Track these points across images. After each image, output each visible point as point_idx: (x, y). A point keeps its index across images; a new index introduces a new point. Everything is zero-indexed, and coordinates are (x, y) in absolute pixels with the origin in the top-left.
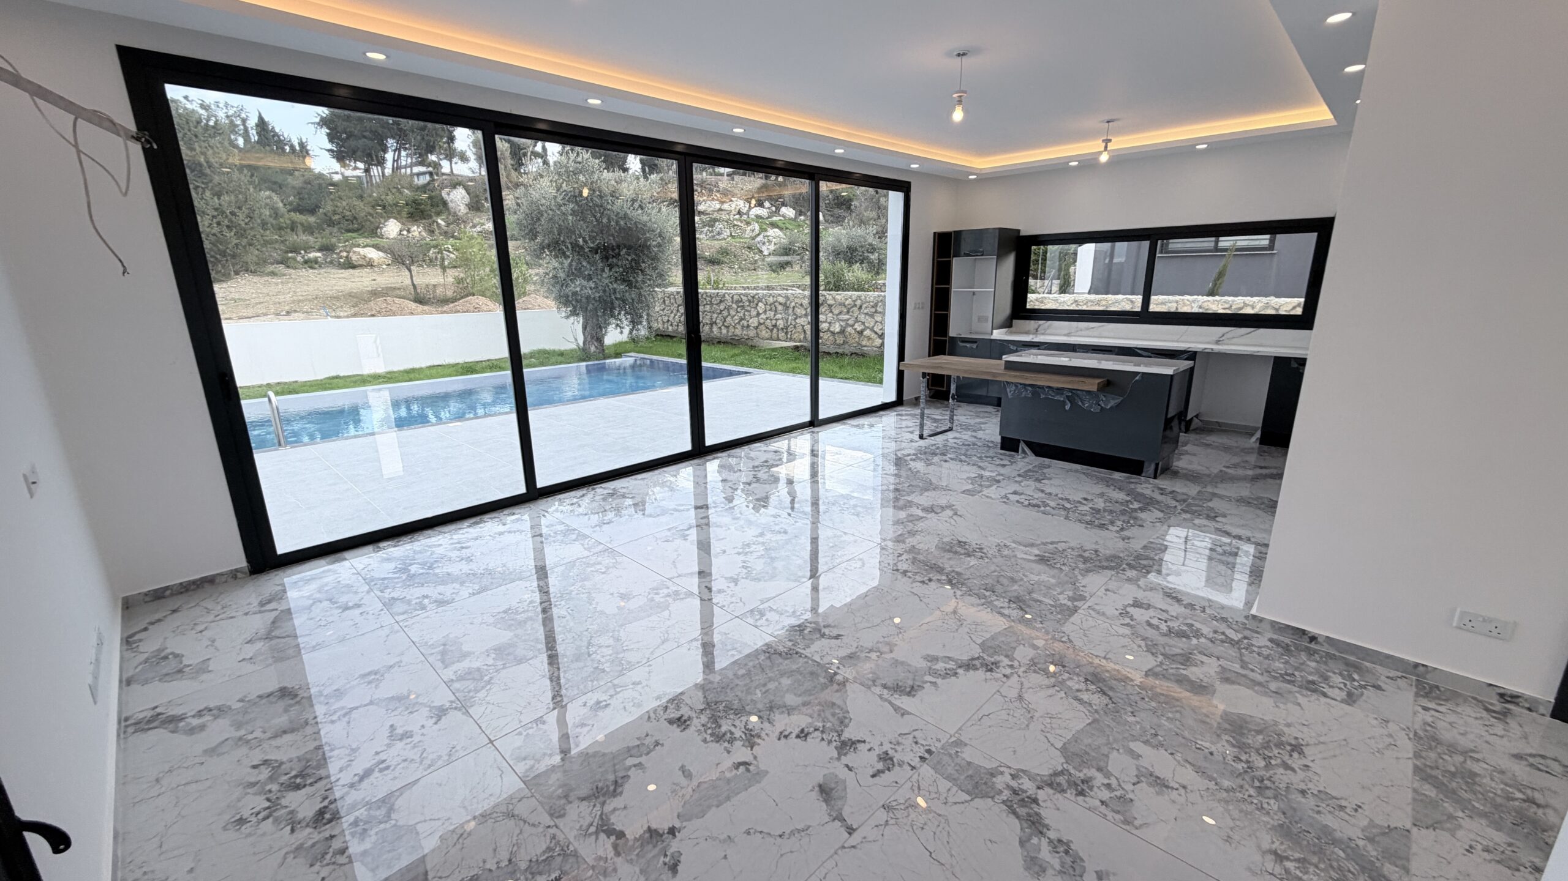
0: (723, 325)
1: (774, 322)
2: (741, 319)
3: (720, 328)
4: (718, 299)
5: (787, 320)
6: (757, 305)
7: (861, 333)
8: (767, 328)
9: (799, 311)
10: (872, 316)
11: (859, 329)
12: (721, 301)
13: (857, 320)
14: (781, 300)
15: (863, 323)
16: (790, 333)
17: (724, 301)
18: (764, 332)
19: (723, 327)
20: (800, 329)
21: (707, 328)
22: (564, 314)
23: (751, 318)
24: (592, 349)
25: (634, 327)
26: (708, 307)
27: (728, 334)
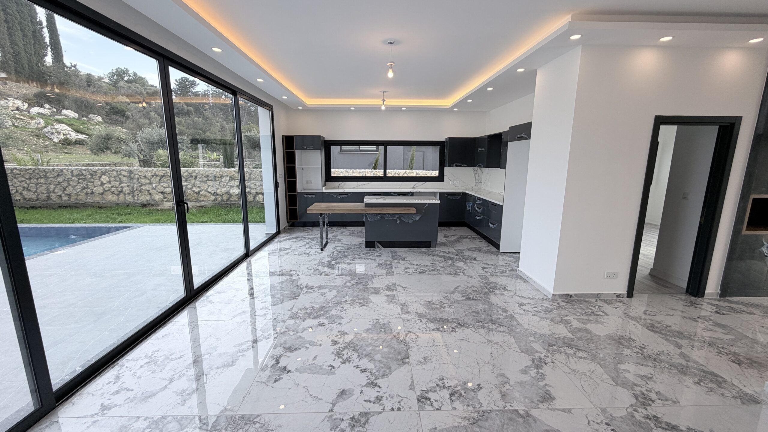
1: (120, 189)
2: (84, 188)
4: (55, 174)
5: (133, 187)
6: (100, 177)
7: (198, 193)
8: (113, 193)
9: (143, 181)
10: (205, 182)
11: (196, 191)
12: (58, 175)
13: (194, 185)
14: (124, 173)
15: (199, 187)
16: (137, 196)
17: (62, 175)
18: (110, 196)
19: (63, 195)
20: (146, 193)
21: (43, 196)
23: (95, 187)
26: (43, 179)
27: (69, 199)
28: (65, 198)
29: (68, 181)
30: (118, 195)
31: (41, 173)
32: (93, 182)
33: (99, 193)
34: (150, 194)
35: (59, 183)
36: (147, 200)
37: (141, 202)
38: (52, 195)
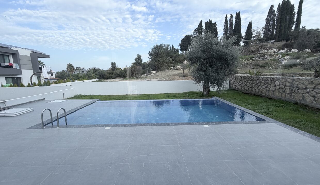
0: (257, 88)
3: (256, 90)
12: (257, 80)
16: (293, 96)
18: (277, 93)
19: (257, 89)
20: (300, 95)
21: (250, 89)
22: (195, 83)
23: (271, 87)
24: (205, 93)
25: (219, 88)
26: (252, 81)
27: (259, 92)
28: (257, 91)
29: (260, 83)
30: (282, 93)
31: (252, 79)
32: (271, 84)
33: (272, 91)
34: (303, 96)
35: (257, 83)
36: (300, 100)
37: (295, 100)
38: (253, 89)
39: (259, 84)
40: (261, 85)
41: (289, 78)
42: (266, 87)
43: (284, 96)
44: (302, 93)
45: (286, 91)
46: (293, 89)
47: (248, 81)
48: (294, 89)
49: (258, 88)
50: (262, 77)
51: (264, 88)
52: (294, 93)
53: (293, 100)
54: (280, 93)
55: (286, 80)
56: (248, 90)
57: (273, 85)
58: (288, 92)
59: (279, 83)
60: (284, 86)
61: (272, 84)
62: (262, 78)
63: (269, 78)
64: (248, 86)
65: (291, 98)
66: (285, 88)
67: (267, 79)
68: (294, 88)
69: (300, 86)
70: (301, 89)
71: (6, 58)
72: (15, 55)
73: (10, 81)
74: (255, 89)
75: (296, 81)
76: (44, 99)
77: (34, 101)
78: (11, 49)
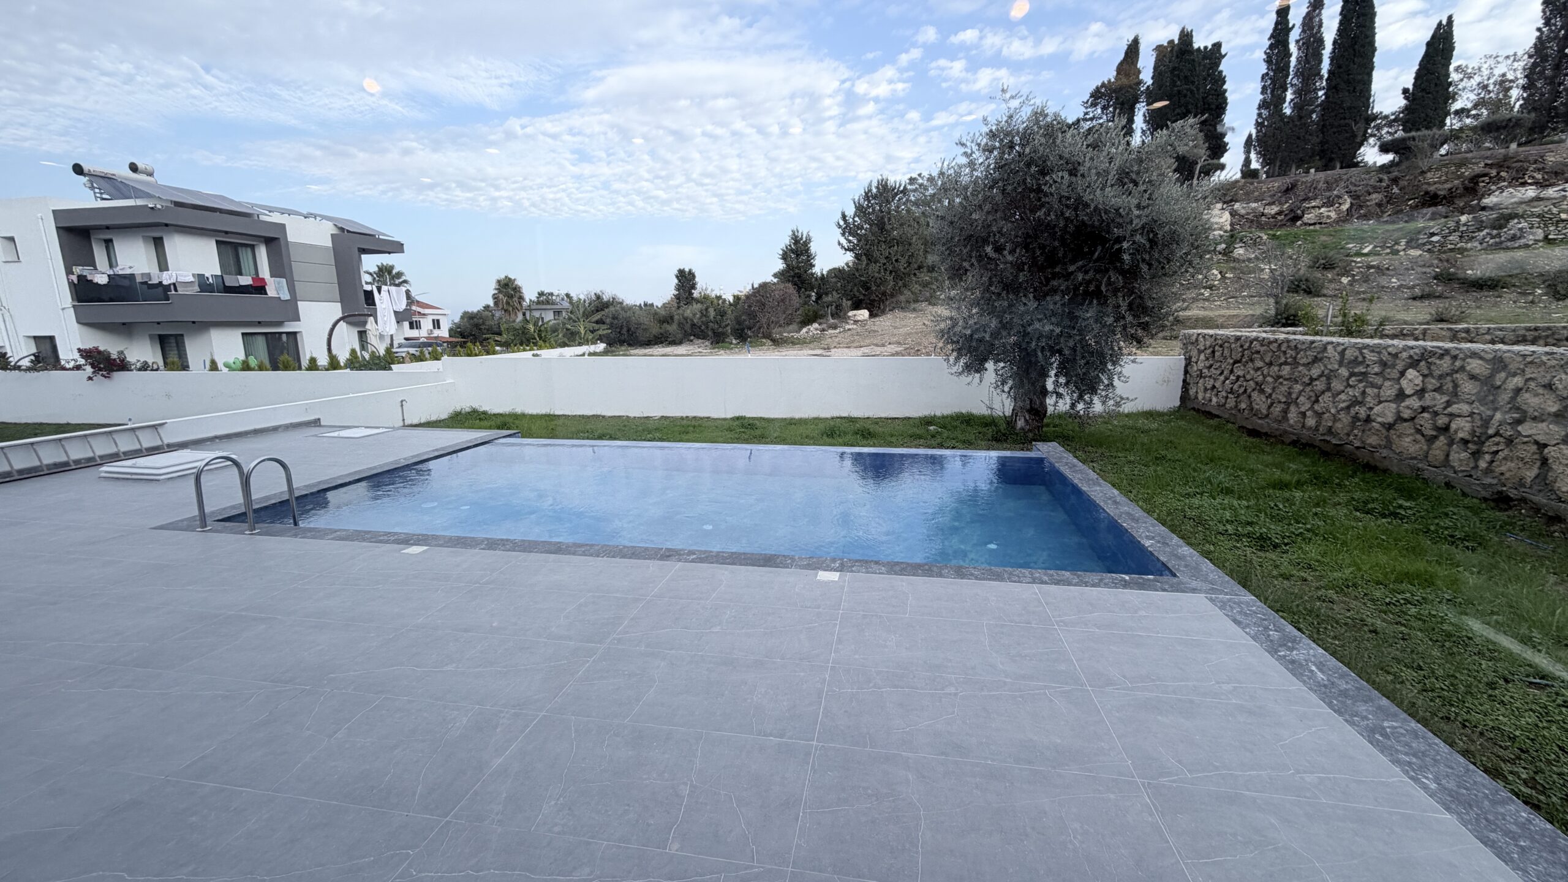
16: (1488, 457)
17: (1321, 359)
18: (1408, 440)
19: (1309, 413)
20: (1528, 451)
21: (1277, 409)
22: (955, 369)
23: (1380, 402)
24: (1020, 423)
25: (1081, 397)
26: (1287, 368)
27: (1317, 429)
28: (1311, 422)
29: (1329, 377)
30: (1431, 440)
31: (1290, 353)
33: (1383, 424)
34: (1544, 461)
35: (1312, 380)
36: (1521, 483)
37: (1495, 481)
38: (1293, 408)
39: (1320, 385)
40: (1329, 389)
41: (1474, 355)
42: (1355, 402)
43: (1442, 457)
44: (1536, 443)
45: (1453, 426)
46: (1492, 417)
47: (1270, 364)
48: (1498, 416)
49: (1316, 407)
50: (1339, 344)
51: (1342, 409)
52: (1497, 439)
53: (1488, 480)
54: (1419, 437)
55: (1458, 364)
56: (1267, 416)
57: (1389, 393)
58: (1461, 435)
59: (1419, 380)
60: (1445, 398)
61: (1387, 384)
62: (1340, 348)
63: (1373, 349)
64: (1270, 395)
65: (1476, 467)
66: (1449, 410)
67: (1362, 353)
68: (1496, 409)
69: (1532, 401)
70: (1534, 419)
71: (245, 256)
72: (274, 240)
73: (261, 344)
74: (1303, 409)
75: (1512, 367)
76: (316, 423)
77: (275, 429)
78: (262, 218)
